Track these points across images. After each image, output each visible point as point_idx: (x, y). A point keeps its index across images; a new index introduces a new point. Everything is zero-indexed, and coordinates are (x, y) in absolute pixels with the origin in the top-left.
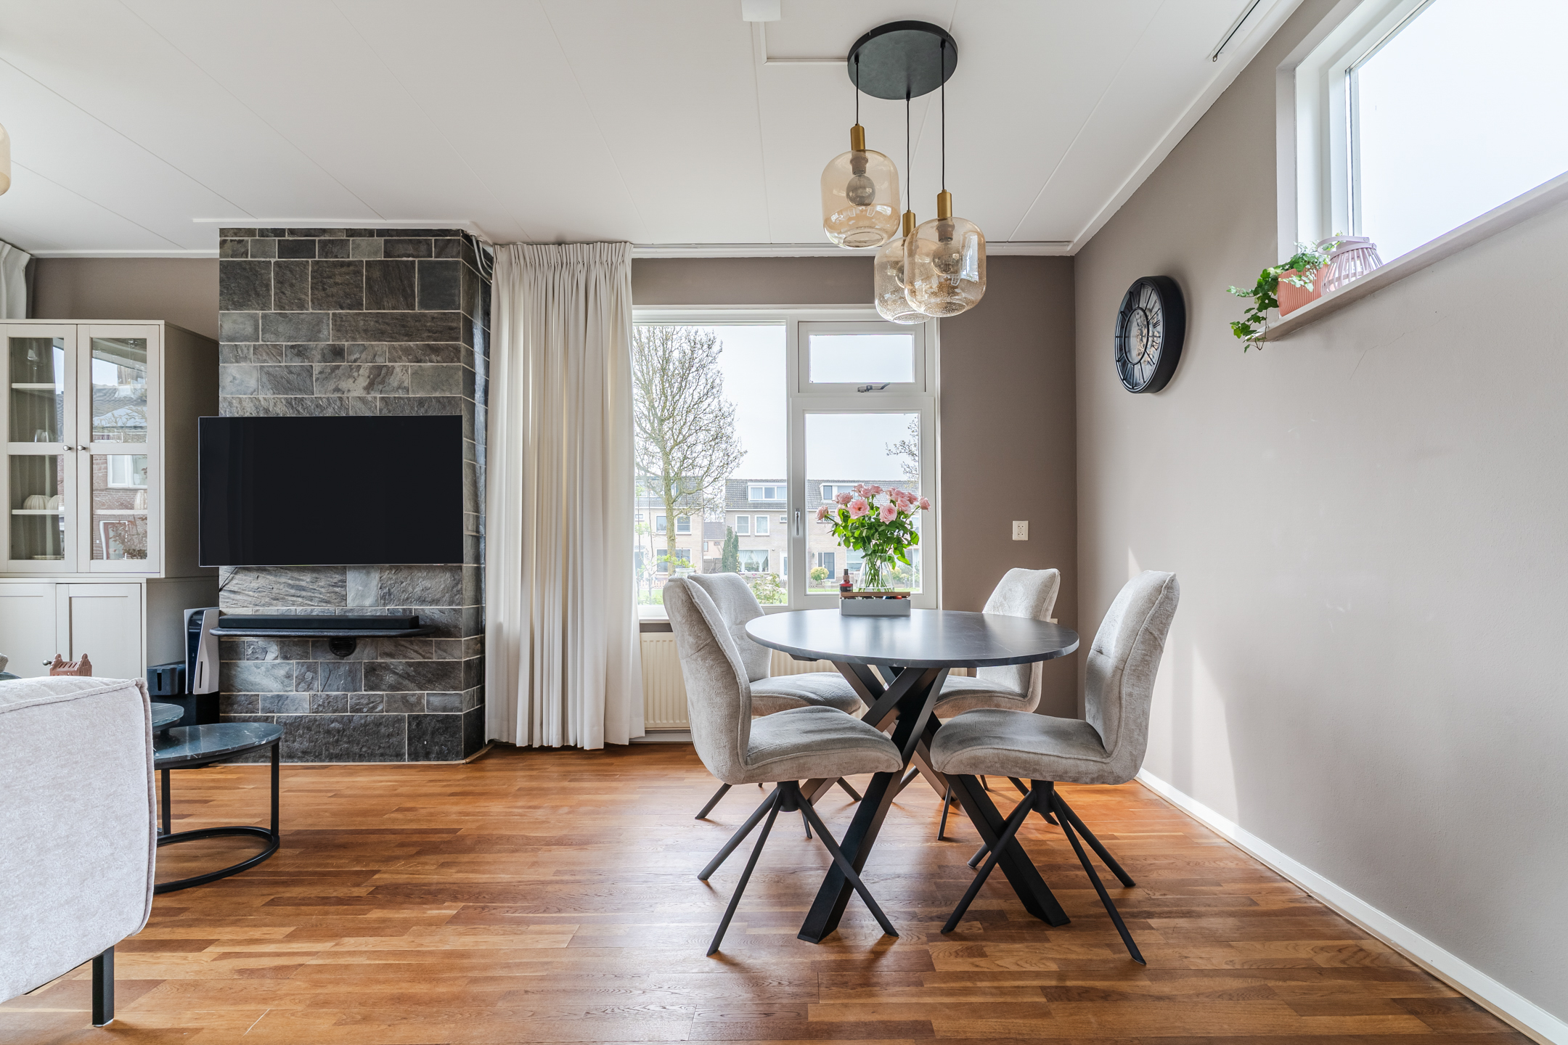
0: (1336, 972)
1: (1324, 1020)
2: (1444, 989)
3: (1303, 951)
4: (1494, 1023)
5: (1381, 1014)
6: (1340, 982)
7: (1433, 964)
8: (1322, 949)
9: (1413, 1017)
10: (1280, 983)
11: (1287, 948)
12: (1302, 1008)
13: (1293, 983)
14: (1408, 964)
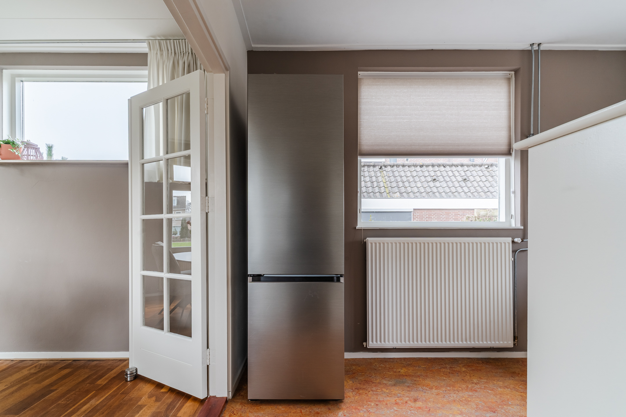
0: (39, 372)
1: (47, 381)
2: (68, 361)
3: (25, 372)
4: (83, 361)
5: (59, 372)
6: (44, 372)
7: (62, 358)
8: (30, 369)
9: (66, 369)
10: (27, 381)
11: (20, 374)
12: (39, 382)
13: (31, 379)
14: (56, 361)
